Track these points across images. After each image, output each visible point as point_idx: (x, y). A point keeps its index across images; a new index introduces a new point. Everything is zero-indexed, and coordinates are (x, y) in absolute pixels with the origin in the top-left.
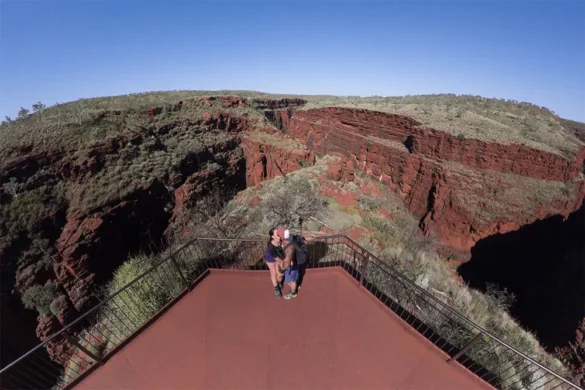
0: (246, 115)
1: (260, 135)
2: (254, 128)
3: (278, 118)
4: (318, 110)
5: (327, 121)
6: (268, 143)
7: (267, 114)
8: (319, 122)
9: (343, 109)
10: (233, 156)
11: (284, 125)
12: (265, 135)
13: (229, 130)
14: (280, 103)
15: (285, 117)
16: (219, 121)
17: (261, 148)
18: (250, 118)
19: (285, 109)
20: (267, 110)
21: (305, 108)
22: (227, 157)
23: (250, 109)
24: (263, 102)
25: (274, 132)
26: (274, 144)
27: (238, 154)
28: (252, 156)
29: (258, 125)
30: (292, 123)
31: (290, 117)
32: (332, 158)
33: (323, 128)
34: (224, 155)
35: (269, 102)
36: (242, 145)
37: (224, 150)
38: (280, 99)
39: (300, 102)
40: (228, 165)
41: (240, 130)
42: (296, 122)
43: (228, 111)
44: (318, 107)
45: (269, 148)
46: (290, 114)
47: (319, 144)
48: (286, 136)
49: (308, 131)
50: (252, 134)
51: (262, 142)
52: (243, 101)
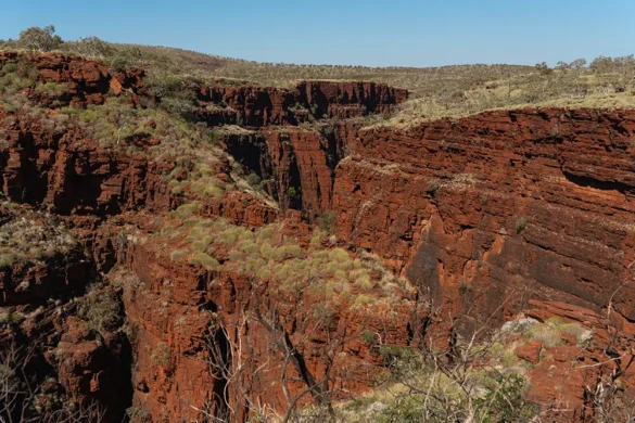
0: (141, 140)
1: (201, 232)
2: (178, 200)
3: (281, 167)
4: (461, 127)
5: (498, 173)
6: (236, 267)
7: (233, 144)
8: (464, 181)
9: (574, 115)
10: (74, 327)
11: (309, 196)
12: (227, 230)
13: (62, 208)
14: (289, 99)
15: (311, 160)
16: (14, 159)
17: (203, 288)
18: (158, 156)
19: (312, 129)
20: (233, 129)
21: (400, 120)
22: (45, 329)
23: (159, 116)
24: (216, 97)
25: (268, 216)
26: (264, 272)
27: (99, 316)
28: (165, 325)
29: (195, 184)
30: (343, 185)
31: (332, 164)
32: (548, 332)
33: (484, 208)
34: (29, 320)
35: (242, 95)
36: (118, 277)
37: (31, 299)
38: (293, 83)
39: (376, 95)
40: (49, 368)
41: (114, 207)
42: (359, 183)
43: (57, 118)
44: (457, 113)
45: (240, 288)
46: (333, 147)
47: (466, 279)
48: (317, 236)
49: (415, 220)
50: (167, 225)
51: (210, 264)
52: (128, 81)
